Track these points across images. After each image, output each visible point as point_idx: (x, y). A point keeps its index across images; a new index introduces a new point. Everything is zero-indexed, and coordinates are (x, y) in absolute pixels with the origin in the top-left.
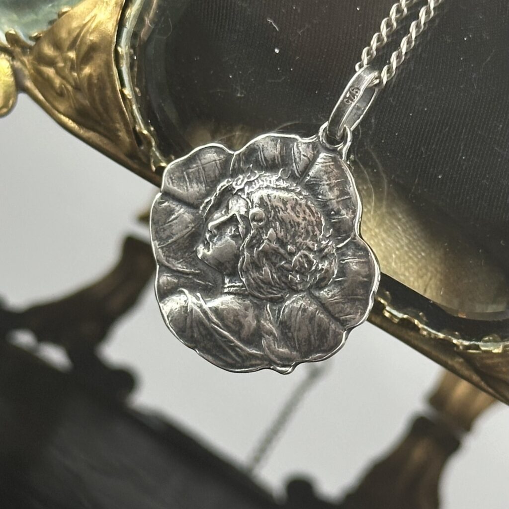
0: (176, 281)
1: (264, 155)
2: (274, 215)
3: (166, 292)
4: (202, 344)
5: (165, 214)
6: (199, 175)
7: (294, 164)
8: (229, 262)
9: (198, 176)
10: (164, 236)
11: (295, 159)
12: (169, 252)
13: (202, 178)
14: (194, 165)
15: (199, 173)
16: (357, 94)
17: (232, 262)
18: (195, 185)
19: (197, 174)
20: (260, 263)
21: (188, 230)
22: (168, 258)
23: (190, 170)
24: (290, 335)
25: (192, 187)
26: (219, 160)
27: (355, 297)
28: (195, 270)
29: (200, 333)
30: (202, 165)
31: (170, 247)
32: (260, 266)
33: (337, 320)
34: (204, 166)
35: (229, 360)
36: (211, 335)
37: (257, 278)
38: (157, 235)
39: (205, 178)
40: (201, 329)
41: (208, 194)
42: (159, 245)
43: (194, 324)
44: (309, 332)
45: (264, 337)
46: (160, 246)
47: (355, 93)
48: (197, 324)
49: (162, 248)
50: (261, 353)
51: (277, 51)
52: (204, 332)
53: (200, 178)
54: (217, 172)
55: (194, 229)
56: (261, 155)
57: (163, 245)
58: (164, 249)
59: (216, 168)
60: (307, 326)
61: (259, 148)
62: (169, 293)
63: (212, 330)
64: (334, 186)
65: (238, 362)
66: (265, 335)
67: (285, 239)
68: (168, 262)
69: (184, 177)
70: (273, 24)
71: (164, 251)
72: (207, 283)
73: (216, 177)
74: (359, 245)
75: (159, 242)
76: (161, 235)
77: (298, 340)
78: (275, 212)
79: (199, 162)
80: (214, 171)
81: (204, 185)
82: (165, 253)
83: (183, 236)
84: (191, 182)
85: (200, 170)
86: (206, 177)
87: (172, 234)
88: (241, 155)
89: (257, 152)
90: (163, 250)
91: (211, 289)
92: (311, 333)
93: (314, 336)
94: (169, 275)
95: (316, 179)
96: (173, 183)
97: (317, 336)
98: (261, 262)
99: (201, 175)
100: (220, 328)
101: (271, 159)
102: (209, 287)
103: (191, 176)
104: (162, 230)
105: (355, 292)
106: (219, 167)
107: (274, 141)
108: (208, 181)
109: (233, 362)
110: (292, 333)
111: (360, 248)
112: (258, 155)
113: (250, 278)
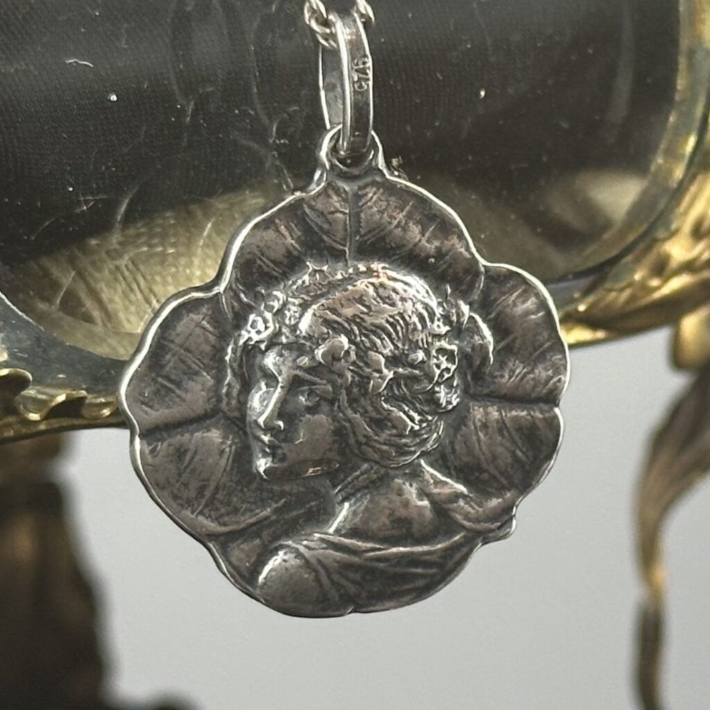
0: (257, 541)
1: (267, 258)
2: (360, 330)
3: (252, 568)
4: (364, 595)
5: (171, 461)
6: (186, 365)
7: (325, 238)
8: (330, 450)
9: (185, 368)
10: (193, 494)
11: (321, 228)
12: (217, 509)
13: (194, 366)
14: (168, 357)
15: (183, 362)
16: (367, 65)
17: (336, 446)
18: (191, 384)
19: (182, 365)
20: (381, 414)
21: (226, 456)
22: (220, 520)
23: (167, 369)
24: (485, 476)
25: (186, 391)
26: (203, 319)
27: (541, 350)
28: (276, 502)
29: (354, 582)
30: (181, 346)
31: (212, 503)
32: (382, 417)
33: (538, 400)
34: (185, 346)
35: (421, 583)
36: (371, 571)
37: (388, 438)
38: (180, 501)
39: (197, 362)
40: (351, 575)
41: (219, 380)
42: (192, 513)
43: (336, 577)
44: (509, 451)
45: (449, 510)
46: (195, 514)
47: (362, 66)
48: (340, 573)
49: (201, 513)
50: (462, 534)
51: (114, 98)
52: (358, 577)
53: (189, 367)
54: (212, 338)
55: (234, 447)
56: (264, 262)
57: (200, 508)
58: (206, 511)
59: (208, 333)
60: (502, 445)
61: (254, 254)
62: (257, 566)
63: (369, 564)
64: (406, 223)
65: (433, 576)
66: (450, 506)
67: (396, 352)
68: (225, 525)
69: (163, 386)
70: (80, 62)
71: (207, 515)
72: (308, 506)
73: (213, 346)
74: (499, 276)
75: (189, 508)
76: (185, 496)
77: (501, 473)
78: (358, 325)
79: (172, 346)
80: (207, 341)
81: (205, 374)
82: (210, 516)
83: (225, 469)
84: (179, 385)
85: (182, 357)
86: (199, 359)
87: (203, 480)
88: (234, 286)
89: (255, 262)
90: (204, 516)
91: (318, 511)
92: (513, 449)
93: (520, 450)
94: (239, 542)
95: (373, 233)
96: (151, 407)
97: (524, 446)
98: (381, 409)
99: (189, 362)
100: (379, 549)
101: (284, 256)
102: (315, 509)
103: (173, 377)
104: (183, 488)
105: (537, 344)
106: (211, 329)
107: (269, 228)
108: (205, 361)
109: (428, 580)
110: (487, 471)
111: (502, 278)
112: (260, 266)
113: (378, 446)
